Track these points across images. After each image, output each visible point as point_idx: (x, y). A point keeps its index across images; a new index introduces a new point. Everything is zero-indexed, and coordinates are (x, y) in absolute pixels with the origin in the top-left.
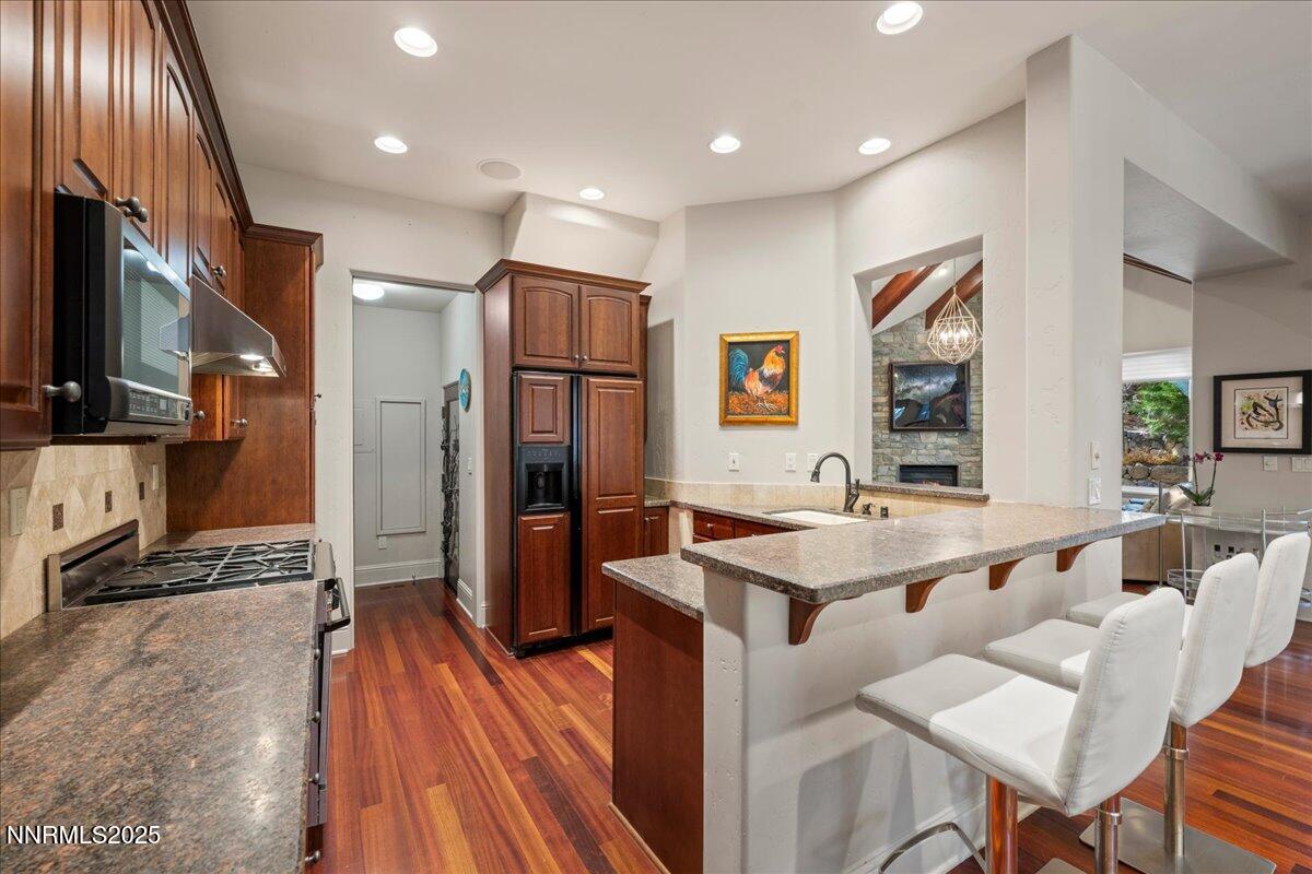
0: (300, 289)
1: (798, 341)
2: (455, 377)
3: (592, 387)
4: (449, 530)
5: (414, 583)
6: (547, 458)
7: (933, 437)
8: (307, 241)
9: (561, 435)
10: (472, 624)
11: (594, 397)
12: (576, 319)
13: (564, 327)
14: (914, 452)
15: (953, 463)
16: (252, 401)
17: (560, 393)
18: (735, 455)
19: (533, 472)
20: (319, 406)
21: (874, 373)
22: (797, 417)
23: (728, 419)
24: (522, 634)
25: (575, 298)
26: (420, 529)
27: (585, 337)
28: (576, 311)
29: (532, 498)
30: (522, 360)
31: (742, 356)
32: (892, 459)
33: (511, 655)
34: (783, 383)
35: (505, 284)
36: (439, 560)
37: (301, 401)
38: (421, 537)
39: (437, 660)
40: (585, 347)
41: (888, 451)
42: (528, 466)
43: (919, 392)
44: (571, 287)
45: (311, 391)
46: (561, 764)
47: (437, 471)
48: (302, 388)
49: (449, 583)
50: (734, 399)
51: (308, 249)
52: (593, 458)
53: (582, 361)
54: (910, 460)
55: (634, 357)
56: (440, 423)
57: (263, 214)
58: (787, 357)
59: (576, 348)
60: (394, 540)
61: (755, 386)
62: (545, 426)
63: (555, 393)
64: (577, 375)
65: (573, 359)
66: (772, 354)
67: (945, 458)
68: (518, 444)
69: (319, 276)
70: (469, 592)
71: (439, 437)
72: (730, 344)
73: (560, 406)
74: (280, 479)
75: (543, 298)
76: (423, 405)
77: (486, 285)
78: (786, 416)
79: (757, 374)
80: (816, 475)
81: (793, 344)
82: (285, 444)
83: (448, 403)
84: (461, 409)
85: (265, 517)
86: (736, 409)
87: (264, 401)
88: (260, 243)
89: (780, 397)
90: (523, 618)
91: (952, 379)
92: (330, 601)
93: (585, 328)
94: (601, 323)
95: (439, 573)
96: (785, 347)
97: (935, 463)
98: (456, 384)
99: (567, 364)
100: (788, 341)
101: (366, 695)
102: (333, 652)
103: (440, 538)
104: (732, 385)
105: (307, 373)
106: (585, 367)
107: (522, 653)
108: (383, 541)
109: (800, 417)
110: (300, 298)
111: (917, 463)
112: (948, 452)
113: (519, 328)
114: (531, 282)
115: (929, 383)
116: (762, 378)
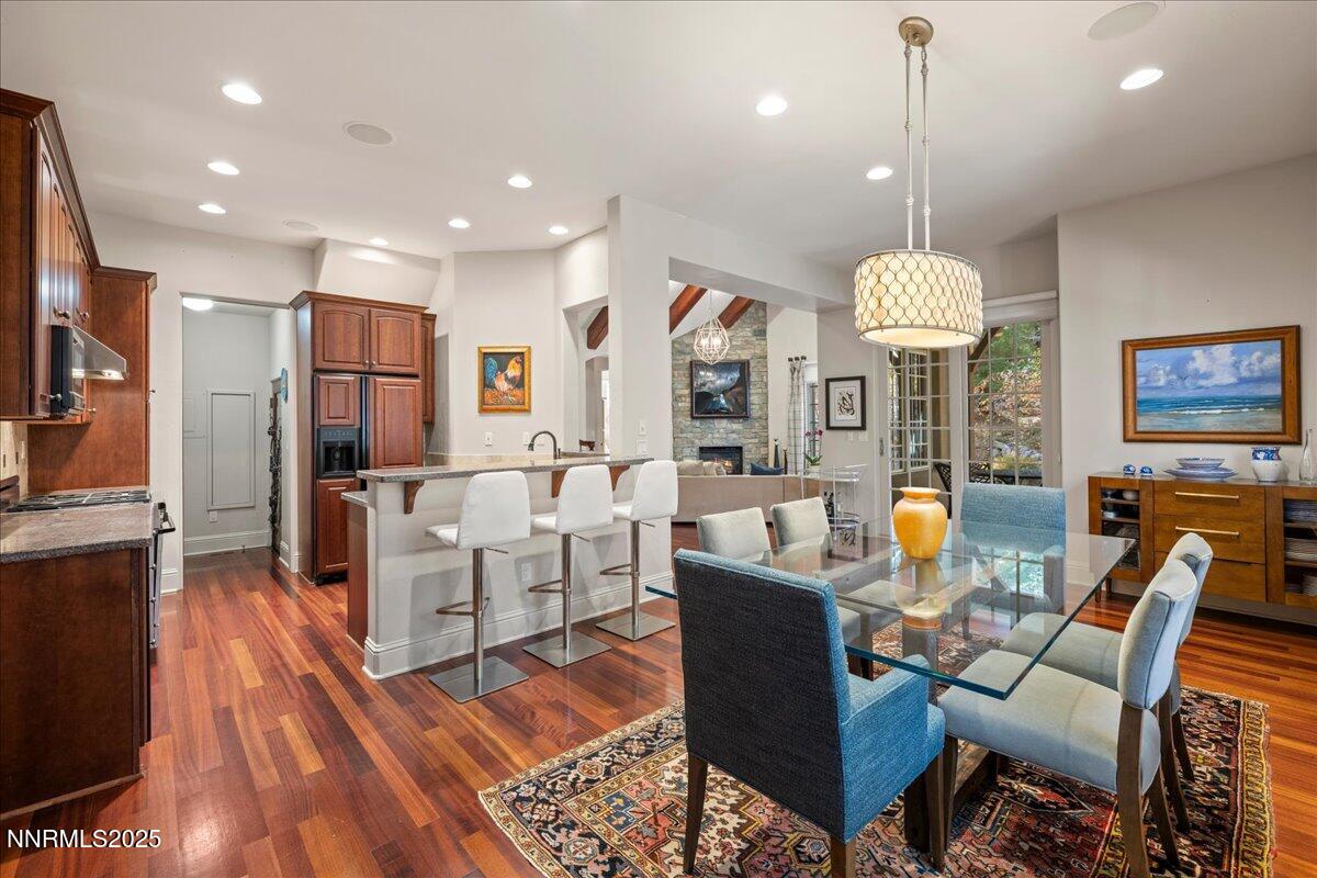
0: (138, 313)
1: (530, 353)
2: (278, 374)
3: (379, 385)
4: (275, 503)
5: (244, 551)
6: (339, 438)
7: (724, 423)
8: (142, 279)
9: (353, 419)
10: (287, 571)
11: (379, 391)
12: (367, 334)
13: (357, 340)
14: (710, 435)
15: (739, 445)
16: (98, 395)
17: (351, 389)
18: (489, 434)
19: (329, 449)
20: (152, 399)
21: (674, 369)
22: (530, 407)
23: (484, 408)
24: (320, 566)
25: (366, 318)
26: (252, 505)
27: (374, 347)
28: (367, 327)
29: (328, 467)
30: (321, 365)
31: (494, 362)
32: (693, 442)
33: (312, 584)
34: (519, 383)
35: (309, 305)
36: (268, 531)
37: (138, 396)
38: (250, 512)
39: (251, 588)
40: (374, 355)
41: (690, 435)
42: (324, 443)
43: (712, 386)
44: (363, 310)
45: (147, 388)
46: (324, 625)
47: (267, 454)
48: (140, 385)
49: (275, 549)
50: (488, 393)
51: (144, 284)
52: (380, 436)
53: (371, 365)
54: (707, 443)
55: (416, 362)
56: (268, 411)
57: (107, 259)
58: (522, 364)
59: (367, 356)
60: (225, 514)
61: (502, 385)
62: (340, 412)
63: (347, 389)
64: (366, 374)
65: (364, 364)
66: (513, 362)
67: (732, 440)
68: (316, 427)
69: (153, 297)
70: (286, 547)
71: (268, 423)
72: (485, 354)
73: (351, 399)
74: (121, 453)
75: (339, 320)
76: (252, 398)
77: (296, 305)
78: (523, 408)
79: (503, 376)
80: (531, 446)
81: (526, 355)
82: (125, 427)
83: (275, 395)
84: (283, 401)
85: (109, 481)
86: (489, 404)
87: (108, 395)
88: (105, 279)
89: (518, 392)
90: (321, 556)
91: (736, 375)
92: (162, 517)
93: (374, 340)
94: (388, 336)
95: (267, 542)
96: (521, 357)
97: (726, 445)
98: (279, 379)
99: (360, 367)
100: (523, 353)
101: (191, 610)
102: (162, 592)
103: (268, 511)
104: (486, 383)
105: (144, 374)
106: (373, 369)
107: (320, 581)
108: (214, 515)
109: (533, 407)
110: (138, 319)
111: (712, 445)
112: (734, 436)
113: (319, 341)
114: (329, 307)
115: (720, 378)
116: (507, 379)
